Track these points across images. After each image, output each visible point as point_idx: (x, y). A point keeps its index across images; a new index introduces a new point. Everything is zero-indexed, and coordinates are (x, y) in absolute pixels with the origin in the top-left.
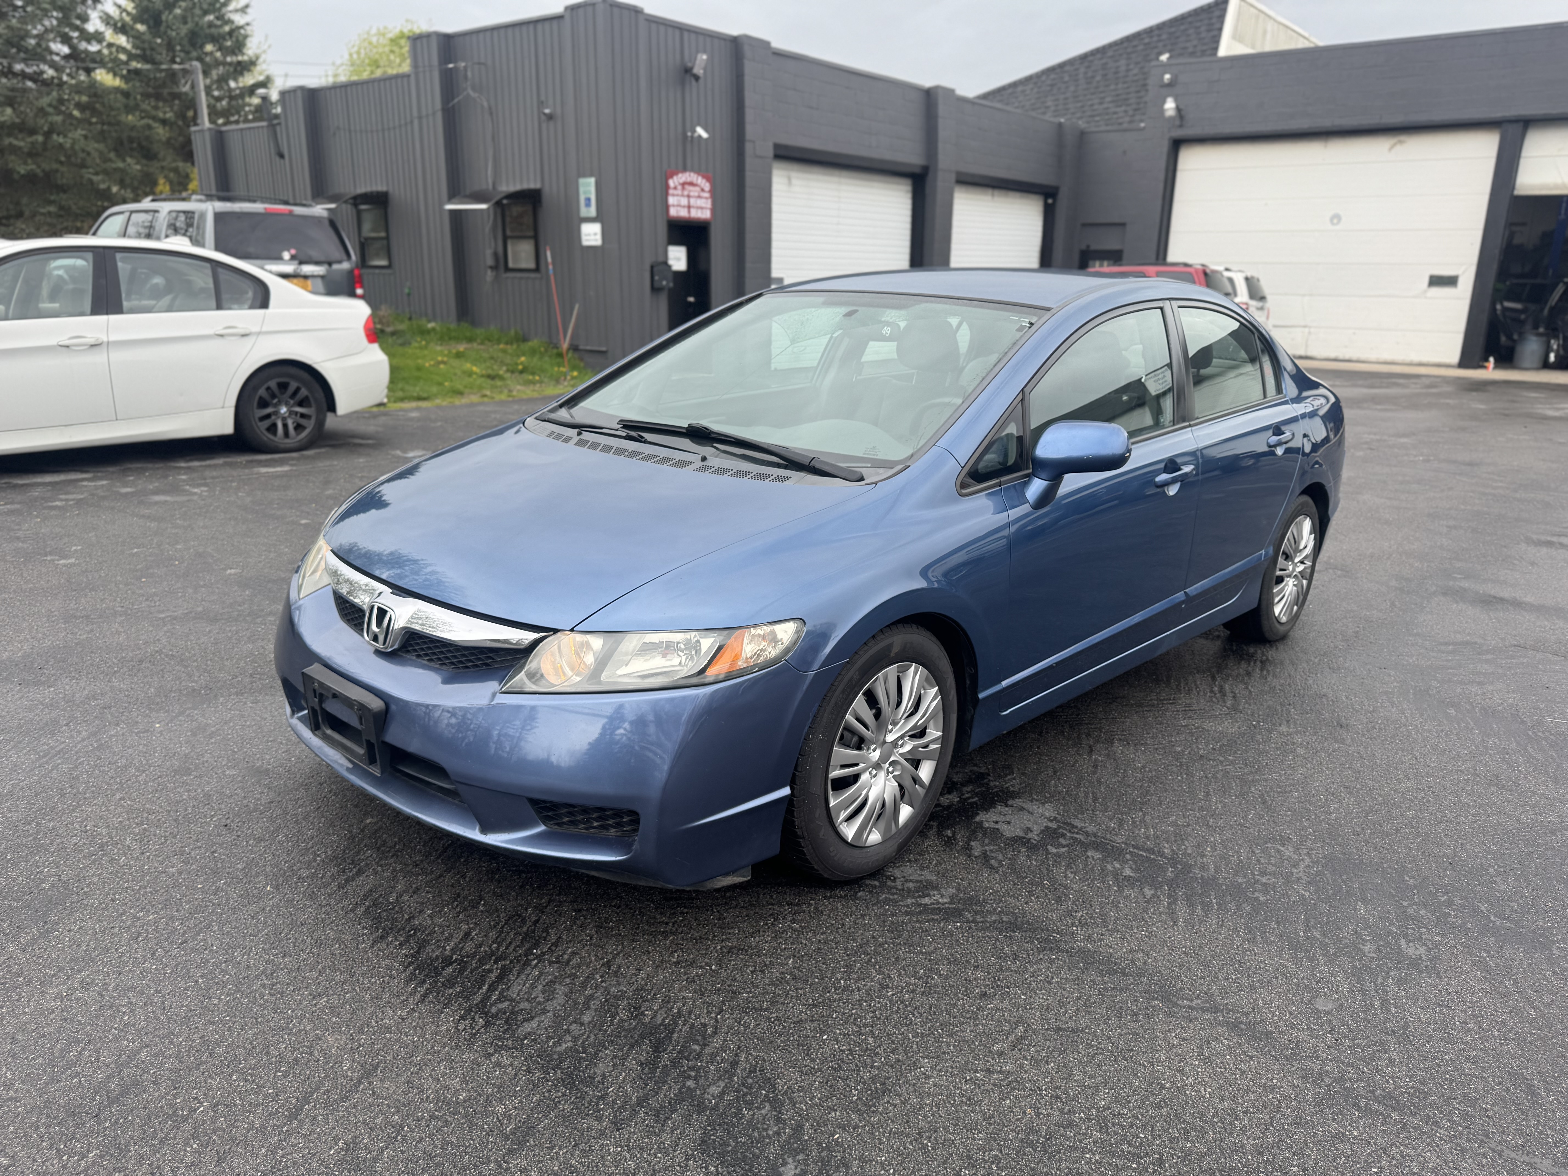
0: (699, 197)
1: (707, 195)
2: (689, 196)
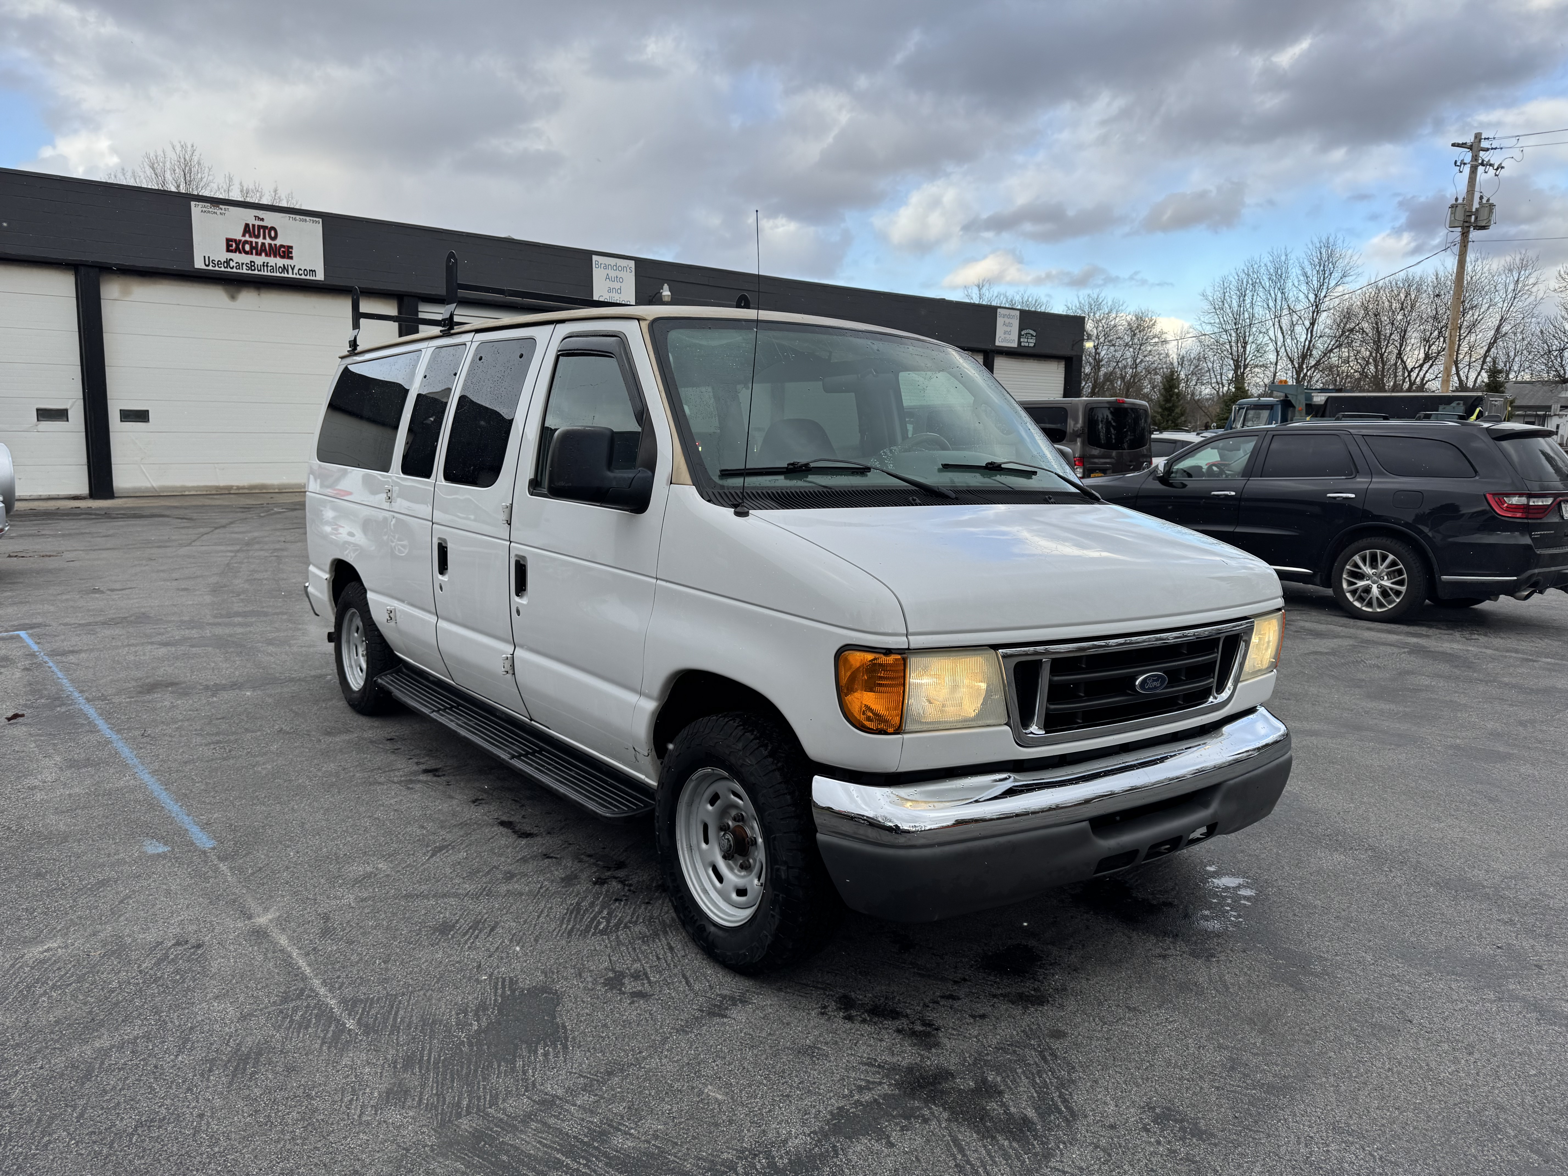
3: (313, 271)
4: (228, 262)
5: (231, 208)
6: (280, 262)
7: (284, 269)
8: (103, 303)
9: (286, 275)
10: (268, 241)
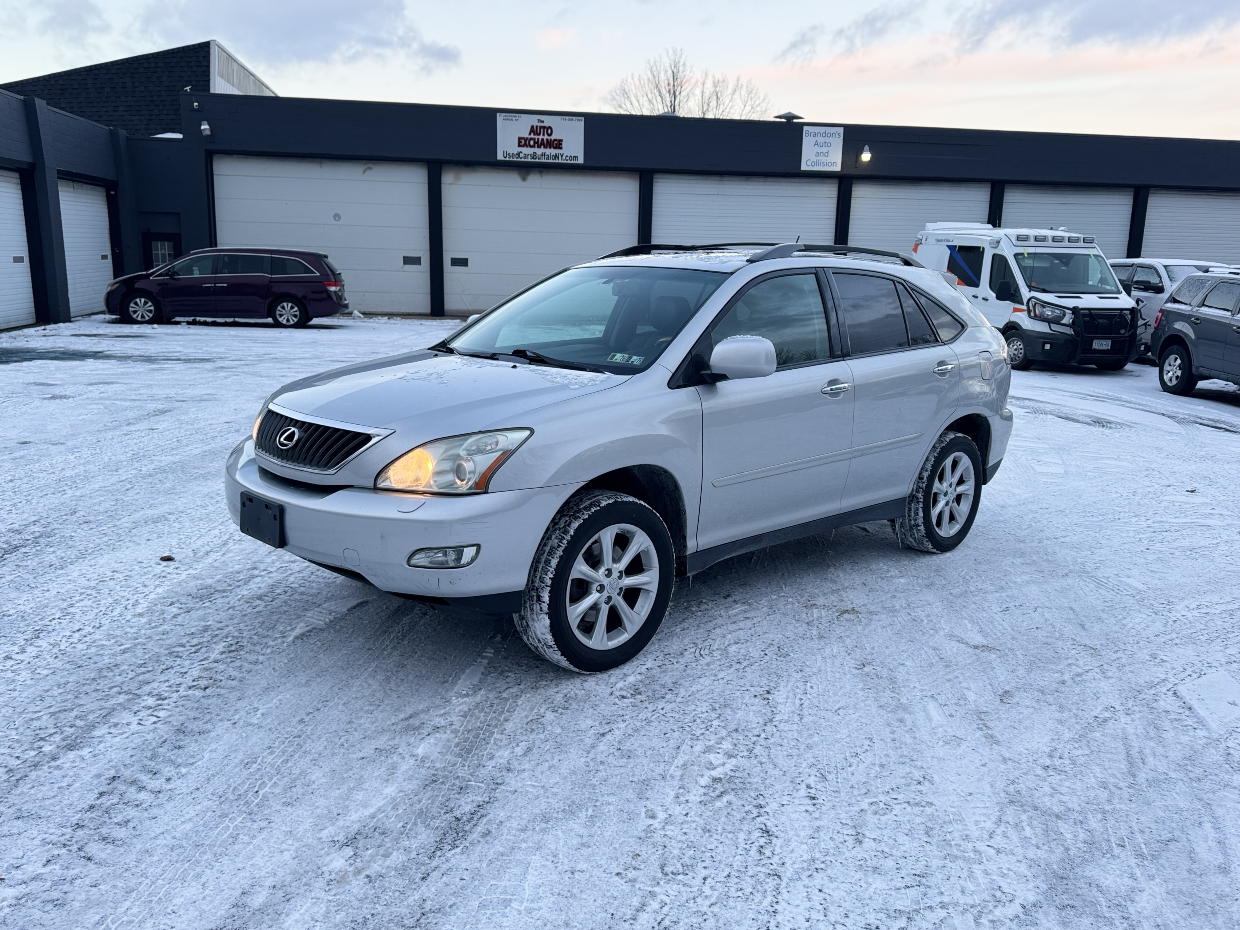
3: (576, 157)
4: (518, 154)
5: (522, 115)
6: (553, 151)
7: (556, 157)
8: (443, 186)
9: (557, 161)
10: (546, 137)
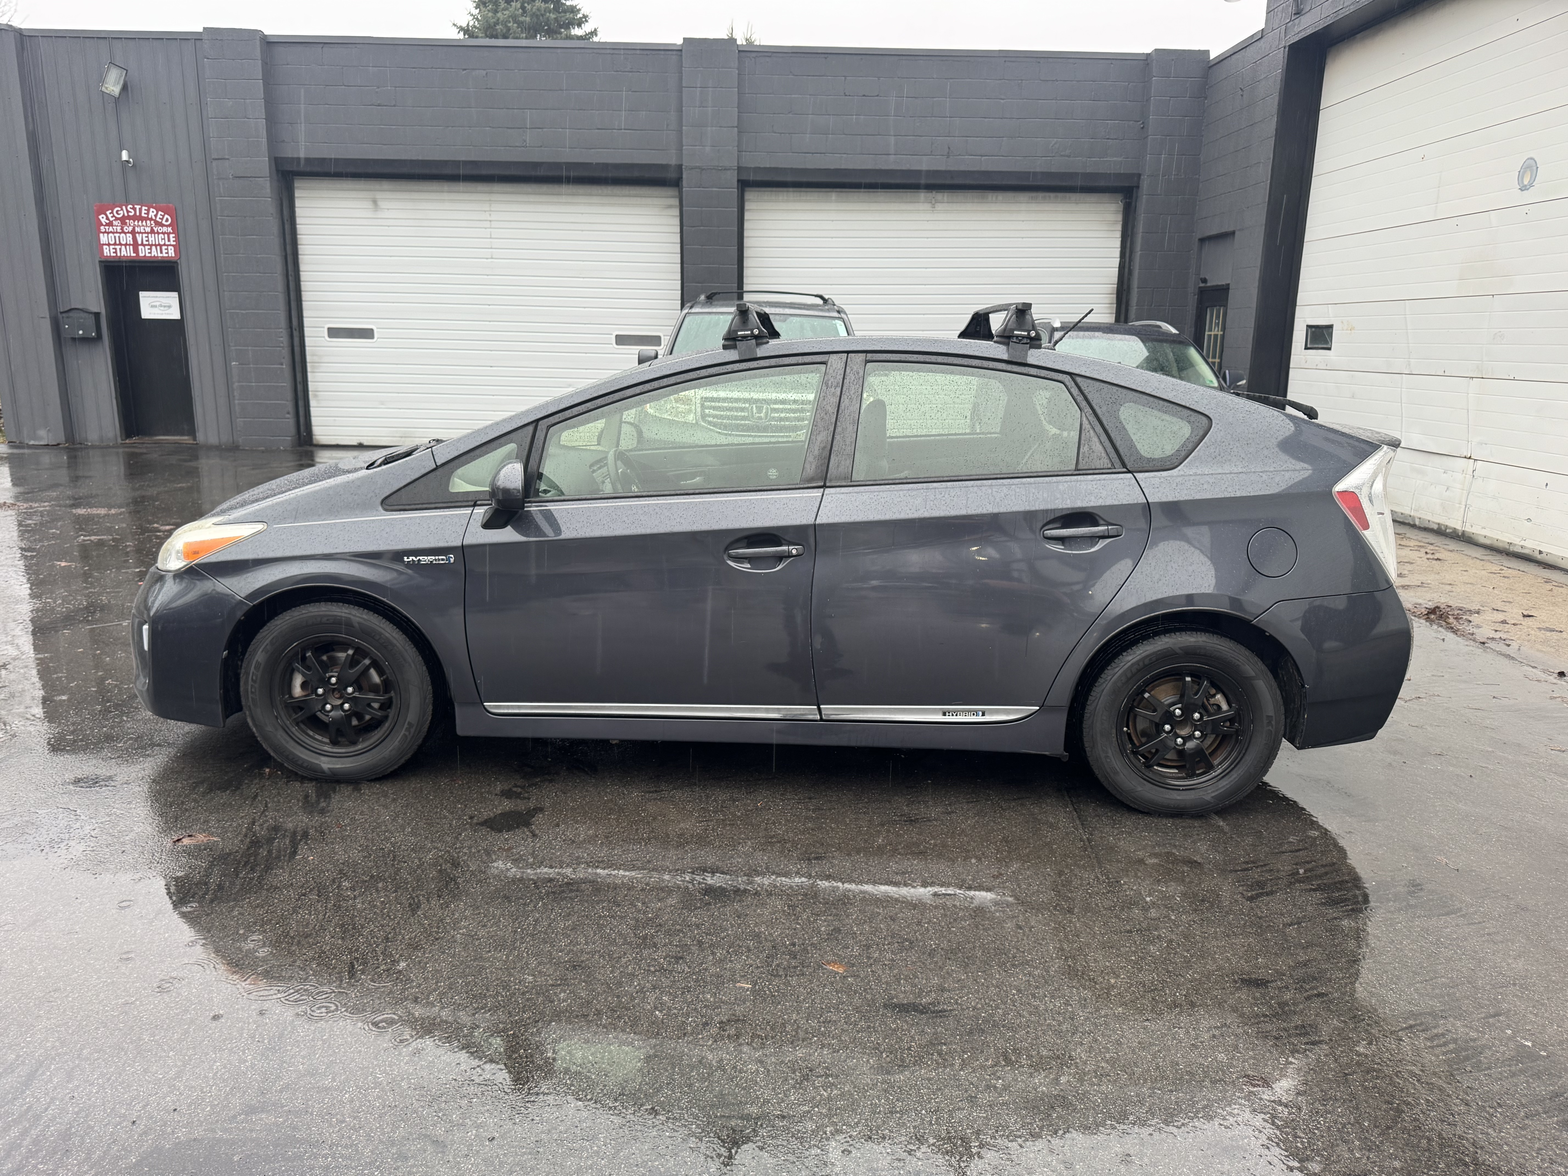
0: (152, 231)
1: (170, 229)
2: (133, 233)
